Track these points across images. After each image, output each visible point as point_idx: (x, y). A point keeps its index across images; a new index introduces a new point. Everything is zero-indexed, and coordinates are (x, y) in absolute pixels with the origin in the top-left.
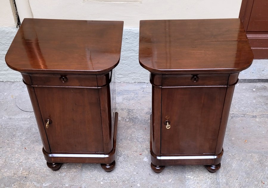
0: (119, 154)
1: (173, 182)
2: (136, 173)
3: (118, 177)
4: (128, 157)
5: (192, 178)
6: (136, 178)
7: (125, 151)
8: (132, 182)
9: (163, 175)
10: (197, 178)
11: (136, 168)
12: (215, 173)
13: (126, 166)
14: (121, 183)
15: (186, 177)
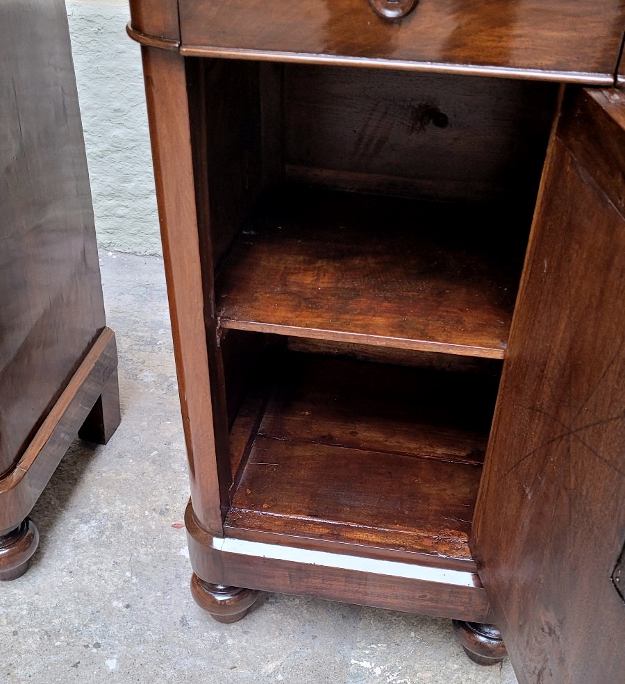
0: (87, 511)
1: (280, 677)
2: (121, 605)
3: (33, 608)
4: (120, 527)
5: (378, 671)
6: (114, 629)
7: (118, 503)
8: (87, 646)
9: (246, 633)
10: (402, 675)
11: (134, 580)
12: (496, 668)
13: (94, 568)
14: (32, 643)
15: (353, 661)
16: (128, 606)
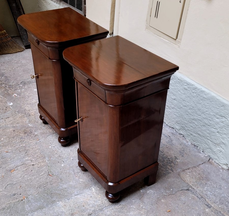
5: (94, 191)
6: (68, 161)
8: (62, 161)
9: (83, 174)
10: (96, 194)
14: (57, 156)
15: (92, 187)
16: (73, 160)
